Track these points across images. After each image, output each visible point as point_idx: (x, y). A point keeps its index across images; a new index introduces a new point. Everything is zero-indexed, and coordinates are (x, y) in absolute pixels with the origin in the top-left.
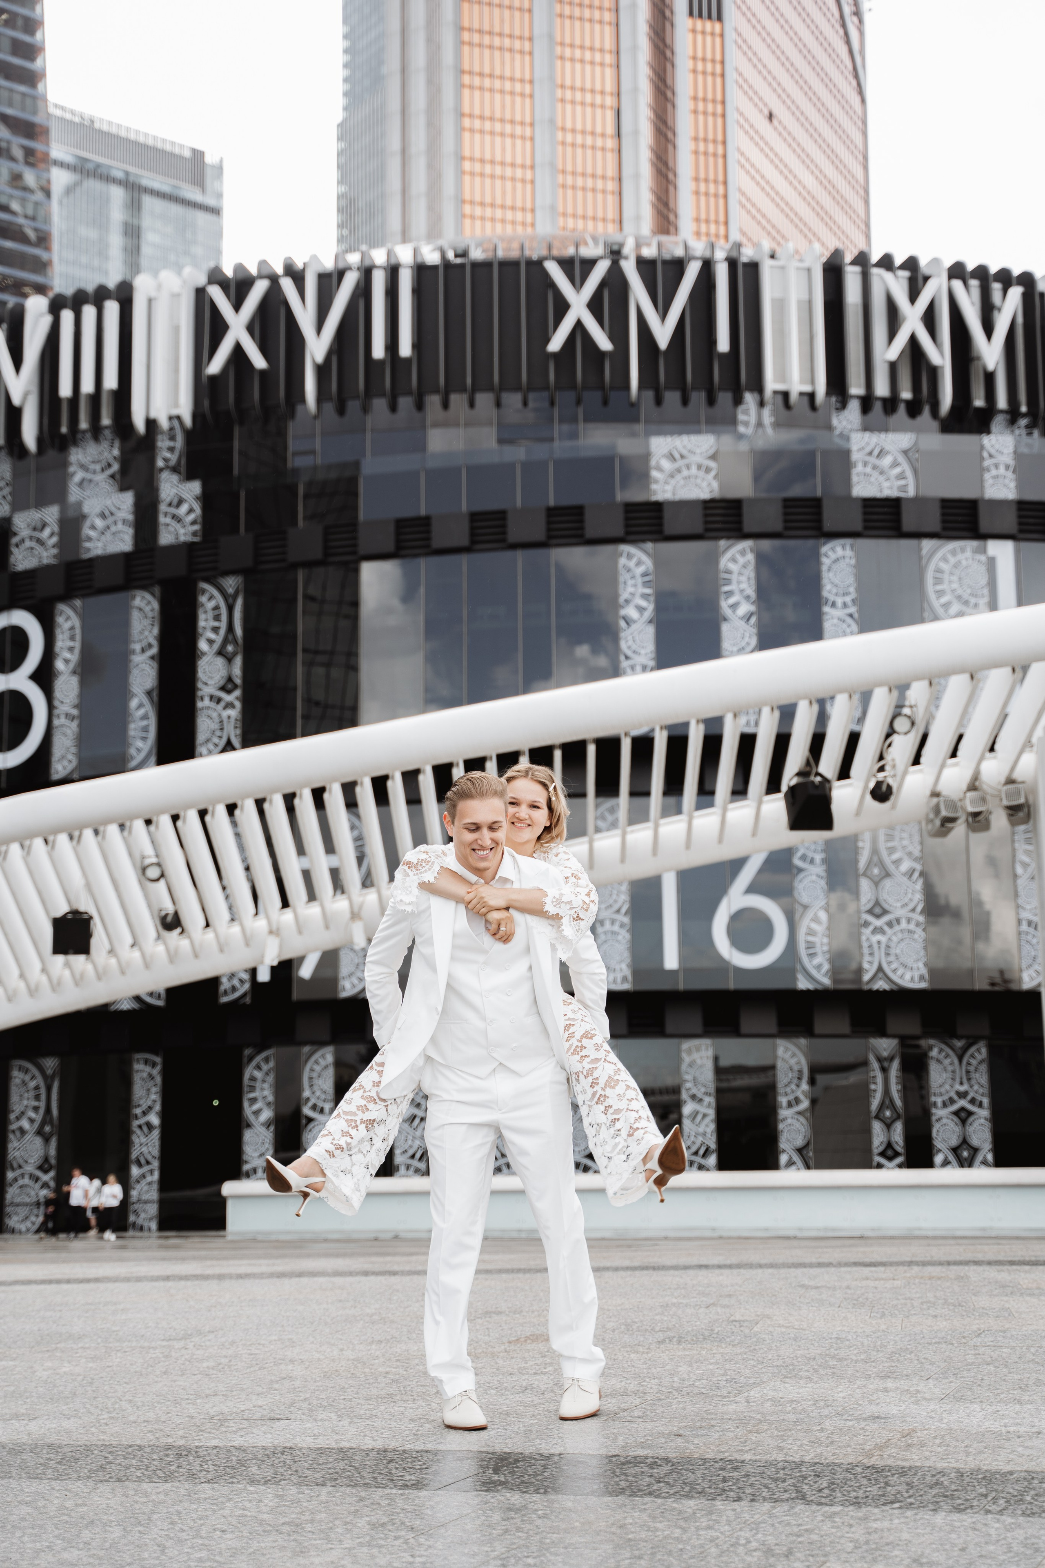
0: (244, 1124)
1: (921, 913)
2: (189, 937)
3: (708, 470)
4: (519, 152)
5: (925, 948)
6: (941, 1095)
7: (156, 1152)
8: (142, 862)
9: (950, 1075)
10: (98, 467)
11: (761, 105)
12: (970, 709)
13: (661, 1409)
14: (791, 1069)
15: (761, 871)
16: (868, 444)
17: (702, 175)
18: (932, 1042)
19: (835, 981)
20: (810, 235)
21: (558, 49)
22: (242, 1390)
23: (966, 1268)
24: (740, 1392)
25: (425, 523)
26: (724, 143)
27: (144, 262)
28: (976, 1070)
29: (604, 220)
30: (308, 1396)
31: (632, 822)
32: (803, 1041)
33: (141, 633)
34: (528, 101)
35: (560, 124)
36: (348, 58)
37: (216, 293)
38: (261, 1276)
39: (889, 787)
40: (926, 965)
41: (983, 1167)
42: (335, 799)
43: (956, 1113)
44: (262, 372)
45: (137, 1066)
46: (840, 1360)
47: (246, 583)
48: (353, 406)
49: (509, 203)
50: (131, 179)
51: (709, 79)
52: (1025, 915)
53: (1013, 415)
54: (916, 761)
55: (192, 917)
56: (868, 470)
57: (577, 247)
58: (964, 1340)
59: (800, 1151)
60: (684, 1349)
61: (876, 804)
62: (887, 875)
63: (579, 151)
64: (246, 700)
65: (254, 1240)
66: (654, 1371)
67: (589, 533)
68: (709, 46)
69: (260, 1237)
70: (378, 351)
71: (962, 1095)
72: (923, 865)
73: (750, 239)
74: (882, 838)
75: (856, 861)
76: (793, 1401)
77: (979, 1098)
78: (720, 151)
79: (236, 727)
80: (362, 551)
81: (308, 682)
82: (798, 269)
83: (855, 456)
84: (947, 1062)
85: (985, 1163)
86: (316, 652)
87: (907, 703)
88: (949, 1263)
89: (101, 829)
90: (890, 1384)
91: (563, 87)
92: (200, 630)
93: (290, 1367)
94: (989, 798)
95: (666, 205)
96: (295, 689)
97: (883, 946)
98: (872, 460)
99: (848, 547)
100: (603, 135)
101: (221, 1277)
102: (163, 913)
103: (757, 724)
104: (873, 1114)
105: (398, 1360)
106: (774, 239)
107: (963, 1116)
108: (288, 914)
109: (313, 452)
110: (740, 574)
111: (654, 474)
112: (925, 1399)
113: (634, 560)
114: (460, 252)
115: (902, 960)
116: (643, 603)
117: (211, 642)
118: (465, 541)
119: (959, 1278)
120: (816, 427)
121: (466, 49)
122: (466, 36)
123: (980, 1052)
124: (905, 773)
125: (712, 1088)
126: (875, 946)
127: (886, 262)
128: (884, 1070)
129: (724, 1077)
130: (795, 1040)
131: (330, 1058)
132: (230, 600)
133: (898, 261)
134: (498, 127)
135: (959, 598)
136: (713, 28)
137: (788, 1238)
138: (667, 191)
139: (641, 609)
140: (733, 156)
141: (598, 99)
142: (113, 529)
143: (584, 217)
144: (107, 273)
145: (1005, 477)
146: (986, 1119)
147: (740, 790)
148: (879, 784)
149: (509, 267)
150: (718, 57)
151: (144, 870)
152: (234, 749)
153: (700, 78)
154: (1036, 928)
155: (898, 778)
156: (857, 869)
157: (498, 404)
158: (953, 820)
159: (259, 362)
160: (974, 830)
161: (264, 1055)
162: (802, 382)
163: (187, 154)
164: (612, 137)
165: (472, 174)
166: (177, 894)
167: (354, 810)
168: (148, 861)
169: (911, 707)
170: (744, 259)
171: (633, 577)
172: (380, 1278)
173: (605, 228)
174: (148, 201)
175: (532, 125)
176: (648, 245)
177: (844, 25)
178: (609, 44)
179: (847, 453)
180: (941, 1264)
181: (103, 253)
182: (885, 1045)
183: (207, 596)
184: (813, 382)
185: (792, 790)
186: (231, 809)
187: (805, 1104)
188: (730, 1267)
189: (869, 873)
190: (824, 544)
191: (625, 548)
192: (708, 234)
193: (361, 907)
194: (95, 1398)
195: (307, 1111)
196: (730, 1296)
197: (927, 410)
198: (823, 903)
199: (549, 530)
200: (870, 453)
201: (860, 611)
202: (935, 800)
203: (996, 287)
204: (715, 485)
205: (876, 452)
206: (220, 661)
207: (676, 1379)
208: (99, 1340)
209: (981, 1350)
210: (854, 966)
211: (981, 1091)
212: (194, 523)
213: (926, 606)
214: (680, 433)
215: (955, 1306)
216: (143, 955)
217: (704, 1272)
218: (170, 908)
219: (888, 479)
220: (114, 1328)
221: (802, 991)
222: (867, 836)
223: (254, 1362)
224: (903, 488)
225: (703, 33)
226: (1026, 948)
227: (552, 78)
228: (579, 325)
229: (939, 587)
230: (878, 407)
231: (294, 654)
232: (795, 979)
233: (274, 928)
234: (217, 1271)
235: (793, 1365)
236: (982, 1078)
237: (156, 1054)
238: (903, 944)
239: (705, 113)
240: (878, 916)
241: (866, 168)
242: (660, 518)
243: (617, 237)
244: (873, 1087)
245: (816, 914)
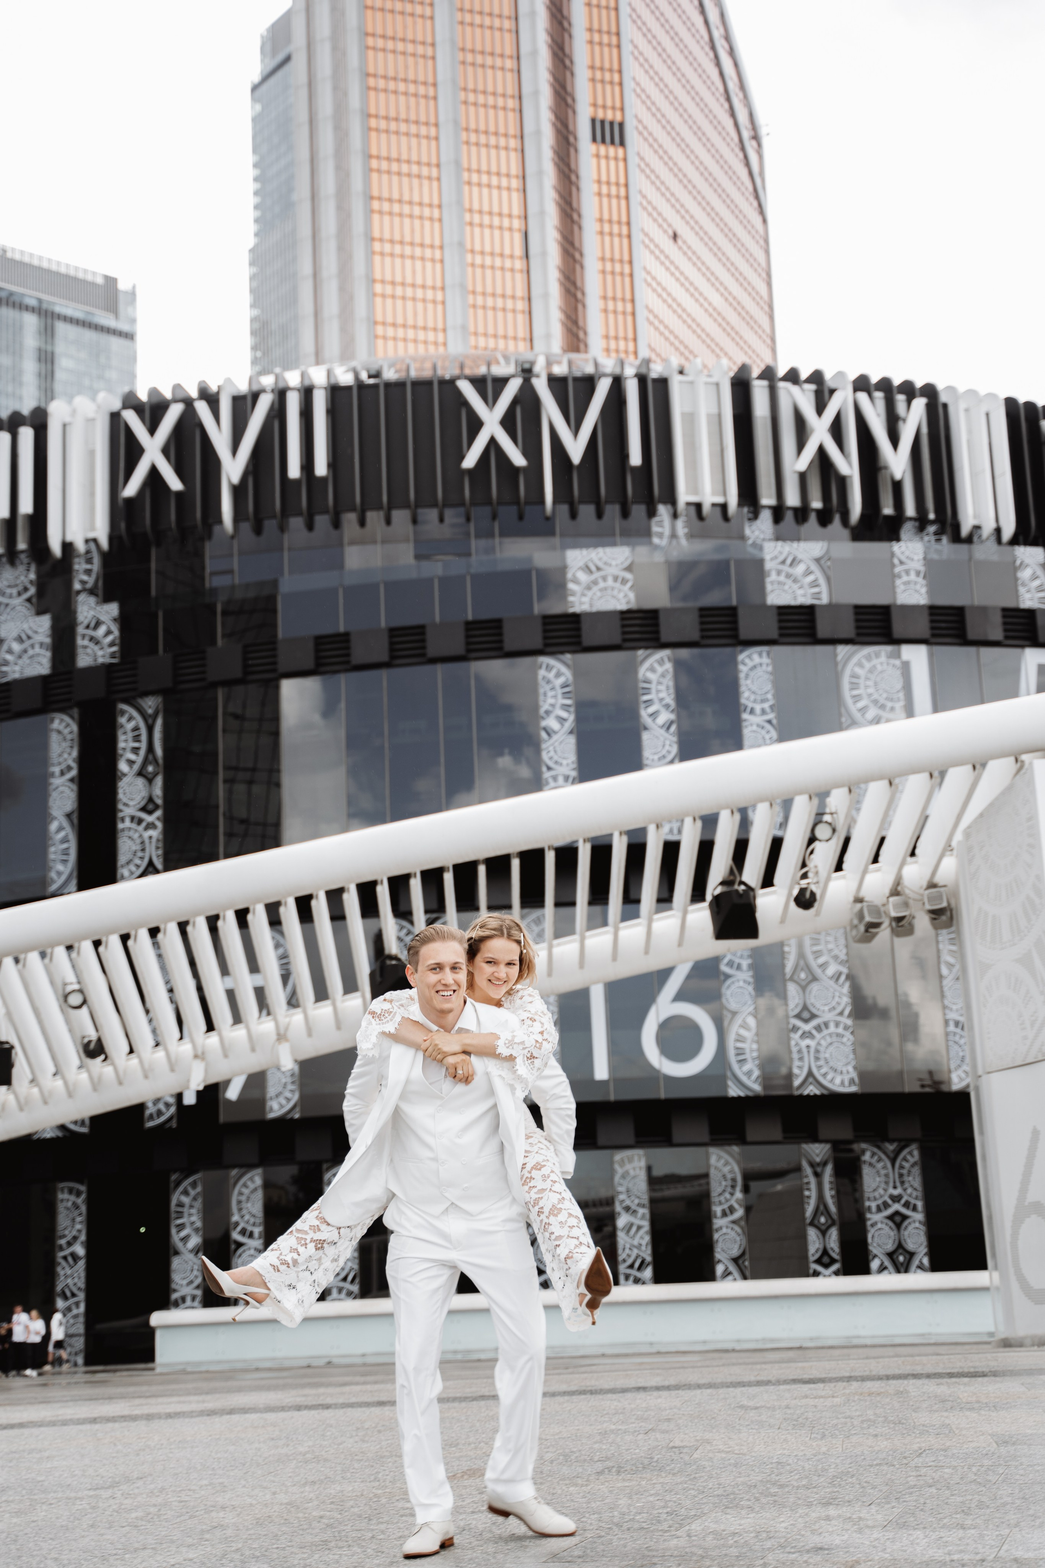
0: (172, 1251)
1: (849, 1016)
2: (113, 1064)
3: (624, 581)
4: (430, 274)
5: (854, 1051)
6: (875, 1199)
7: (82, 1284)
8: (64, 990)
9: (883, 1179)
10: (14, 591)
11: (665, 226)
12: (891, 813)
13: (602, 1547)
14: (724, 1176)
15: (689, 977)
16: (781, 553)
17: (610, 294)
18: (864, 1146)
19: (765, 1087)
20: (717, 350)
21: (466, 175)
22: (172, 1542)
23: (906, 1382)
24: (681, 1526)
25: (343, 640)
26: (631, 262)
27: (58, 387)
28: (909, 1172)
29: (515, 338)
30: (240, 1545)
31: (558, 935)
32: (735, 1149)
33: (60, 755)
34: (437, 225)
35: (469, 246)
36: (258, 186)
37: (131, 417)
38: (190, 1414)
39: (813, 894)
40: (855, 1068)
41: (919, 1271)
42: (259, 919)
43: (891, 1218)
44: (178, 494)
45: (60, 1196)
46: (782, 1486)
47: (165, 702)
48: (270, 525)
49: (420, 323)
50: (44, 306)
51: (614, 202)
52: (952, 1016)
53: (922, 522)
54: (839, 867)
55: (116, 1043)
56: (782, 578)
57: (489, 365)
58: (905, 1461)
59: (735, 1260)
60: (624, 1480)
61: (800, 911)
62: (815, 979)
63: (489, 272)
64: (167, 820)
65: (184, 1372)
66: (593, 1505)
67: (508, 646)
68: (613, 170)
69: (189, 1369)
70: (294, 471)
71: (896, 1199)
72: (849, 968)
73: (658, 355)
74: (807, 942)
75: (783, 966)
76: (735, 1534)
77: (913, 1201)
78: (627, 270)
79: (157, 848)
80: (282, 668)
81: (229, 801)
82: (706, 383)
83: (768, 565)
84: (880, 1165)
85: (921, 1267)
86: (236, 769)
87: (828, 810)
88: (888, 1378)
89: (22, 957)
90: (832, 1511)
91: (471, 211)
92: (120, 752)
93: (221, 1514)
94: (911, 902)
95: (575, 322)
96: (217, 807)
97: (812, 1050)
98: (786, 568)
99: (764, 654)
100: (512, 257)
101: (149, 1417)
102: (86, 1040)
103: (680, 832)
104: (808, 1221)
105: (332, 1503)
106: (682, 354)
107: (898, 1220)
108: (213, 1038)
109: (231, 572)
110: (659, 683)
111: (571, 586)
112: (868, 1527)
113: (554, 672)
114: (373, 372)
115: (831, 1064)
116: (564, 714)
117: (131, 763)
118: (384, 657)
119: (899, 1393)
120: (729, 538)
121: (375, 176)
122: (374, 163)
123: (912, 1155)
124: (828, 879)
125: (645, 1199)
126: (805, 1050)
127: (792, 376)
128: (817, 1175)
129: (657, 1187)
130: (727, 1148)
131: (259, 1181)
132: (150, 721)
133: (804, 375)
134: (408, 250)
135: (875, 702)
136: (616, 153)
137: (726, 1351)
138: (576, 309)
139: (562, 720)
140: (639, 275)
141: (506, 222)
142: (31, 652)
143: (495, 336)
144: (21, 398)
145: (916, 583)
146: (920, 1222)
147: (665, 898)
148: (802, 891)
149: (422, 386)
150: (622, 181)
151: (66, 997)
152: (157, 872)
153: (605, 200)
154: (962, 1029)
155: (821, 885)
156: (784, 974)
157: (415, 521)
158: (877, 925)
159: (175, 484)
160: (899, 935)
161: (191, 1180)
162: (714, 493)
163: (100, 281)
164: (521, 258)
165: (383, 296)
166: (100, 1020)
167: (278, 927)
168: (69, 988)
169: (832, 814)
170: (654, 375)
171: (553, 689)
172: (313, 1412)
173: (516, 346)
174: (61, 328)
175: (441, 247)
176: (559, 363)
177: (743, 149)
178: (515, 169)
179: (760, 562)
180: (880, 1378)
181: (17, 379)
182: (818, 1151)
183: (126, 716)
184: (725, 493)
185: (717, 899)
186: (154, 932)
187: (740, 1213)
188: (668, 1388)
189: (796, 978)
190: (741, 652)
191: (544, 660)
192: (617, 351)
193: (287, 1029)
194: (19, 1557)
195: (236, 1236)
196: (669, 1420)
197: (837, 519)
198: (751, 1009)
199: (468, 643)
200: (783, 562)
201: (778, 717)
202: (859, 906)
203: (901, 398)
204: (632, 596)
205: (789, 561)
206: (140, 782)
207: (616, 1513)
208: (24, 1492)
209: (923, 1471)
210: (784, 1071)
211: (915, 1194)
212: (112, 644)
213: (843, 710)
214: (596, 546)
215: (895, 1424)
216: (66, 1083)
217: (642, 1395)
218: (93, 1035)
219: (801, 587)
220: (39, 1479)
221: (733, 1098)
222: (793, 942)
223: (184, 1510)
224: (817, 596)
225: (607, 157)
226: (954, 1049)
227: (460, 202)
228: (493, 441)
229: (855, 692)
230: (789, 516)
231: (216, 772)
232: (726, 1087)
233: (199, 1052)
234: (146, 1410)
235: (734, 1493)
236: (915, 1181)
237: (81, 1182)
238: (831, 1048)
239: (611, 234)
240: (806, 1021)
241: (769, 285)
242: (579, 629)
243: (528, 356)
244: (807, 1193)
245: (744, 1021)
